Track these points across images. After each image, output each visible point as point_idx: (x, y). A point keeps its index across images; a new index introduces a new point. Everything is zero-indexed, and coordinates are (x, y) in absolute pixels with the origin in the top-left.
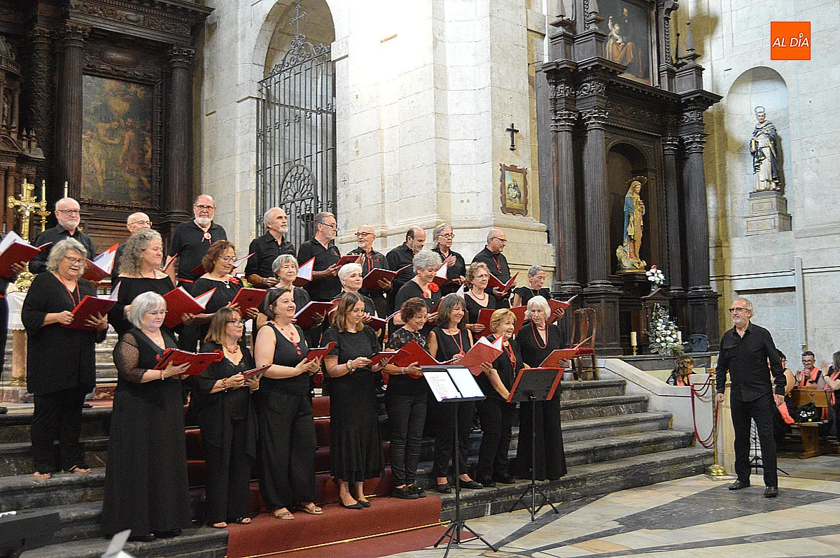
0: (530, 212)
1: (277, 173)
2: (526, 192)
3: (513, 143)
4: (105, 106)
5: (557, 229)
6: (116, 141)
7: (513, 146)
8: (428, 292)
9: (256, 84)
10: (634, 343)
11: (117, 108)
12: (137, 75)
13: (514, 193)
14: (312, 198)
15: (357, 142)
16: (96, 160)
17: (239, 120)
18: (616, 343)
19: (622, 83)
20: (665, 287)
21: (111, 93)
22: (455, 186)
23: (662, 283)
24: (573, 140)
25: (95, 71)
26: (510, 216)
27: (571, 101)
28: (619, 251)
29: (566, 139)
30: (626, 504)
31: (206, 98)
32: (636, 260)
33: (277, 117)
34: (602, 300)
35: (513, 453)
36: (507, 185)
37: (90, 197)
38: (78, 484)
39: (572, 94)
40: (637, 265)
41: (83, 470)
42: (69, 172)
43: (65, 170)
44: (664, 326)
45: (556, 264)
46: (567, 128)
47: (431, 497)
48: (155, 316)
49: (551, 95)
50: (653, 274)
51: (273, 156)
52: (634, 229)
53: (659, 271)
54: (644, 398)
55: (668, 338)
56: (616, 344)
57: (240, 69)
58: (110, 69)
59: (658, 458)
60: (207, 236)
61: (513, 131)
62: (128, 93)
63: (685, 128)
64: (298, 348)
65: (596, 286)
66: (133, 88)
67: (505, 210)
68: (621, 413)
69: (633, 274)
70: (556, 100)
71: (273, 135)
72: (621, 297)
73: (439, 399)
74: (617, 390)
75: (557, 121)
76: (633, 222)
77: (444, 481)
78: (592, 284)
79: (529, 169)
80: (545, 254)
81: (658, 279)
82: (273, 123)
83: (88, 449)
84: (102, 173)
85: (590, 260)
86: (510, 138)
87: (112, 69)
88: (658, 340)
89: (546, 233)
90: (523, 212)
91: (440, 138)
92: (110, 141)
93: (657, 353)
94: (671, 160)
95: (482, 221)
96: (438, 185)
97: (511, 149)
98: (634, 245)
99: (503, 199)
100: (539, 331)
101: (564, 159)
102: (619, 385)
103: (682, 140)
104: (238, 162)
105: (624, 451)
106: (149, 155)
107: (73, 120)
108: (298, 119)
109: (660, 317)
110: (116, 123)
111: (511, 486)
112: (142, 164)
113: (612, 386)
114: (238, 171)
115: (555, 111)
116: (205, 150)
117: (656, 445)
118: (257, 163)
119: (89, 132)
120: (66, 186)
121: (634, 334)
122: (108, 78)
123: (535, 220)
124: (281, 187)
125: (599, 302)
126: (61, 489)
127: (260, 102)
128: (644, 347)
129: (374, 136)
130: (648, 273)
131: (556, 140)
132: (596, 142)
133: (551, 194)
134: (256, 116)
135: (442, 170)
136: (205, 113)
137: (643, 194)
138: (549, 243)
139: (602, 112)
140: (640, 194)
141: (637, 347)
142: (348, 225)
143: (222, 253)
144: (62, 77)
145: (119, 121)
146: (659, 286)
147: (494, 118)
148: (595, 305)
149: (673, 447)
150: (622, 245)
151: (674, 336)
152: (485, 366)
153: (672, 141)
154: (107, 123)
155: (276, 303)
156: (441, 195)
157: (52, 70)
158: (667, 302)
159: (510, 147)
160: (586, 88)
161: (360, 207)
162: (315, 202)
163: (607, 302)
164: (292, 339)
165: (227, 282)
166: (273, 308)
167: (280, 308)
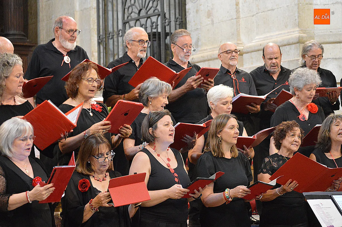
8: (305, 114)
14: (159, 15)
48: (25, 143)
60: (67, 59)
64: (176, 175)
142: (200, 43)
143: (85, 75)
155: (156, 127)
161: (213, 23)
162: (162, 21)
164: (169, 165)
165: (89, 109)
166: (153, 132)
167: (161, 132)
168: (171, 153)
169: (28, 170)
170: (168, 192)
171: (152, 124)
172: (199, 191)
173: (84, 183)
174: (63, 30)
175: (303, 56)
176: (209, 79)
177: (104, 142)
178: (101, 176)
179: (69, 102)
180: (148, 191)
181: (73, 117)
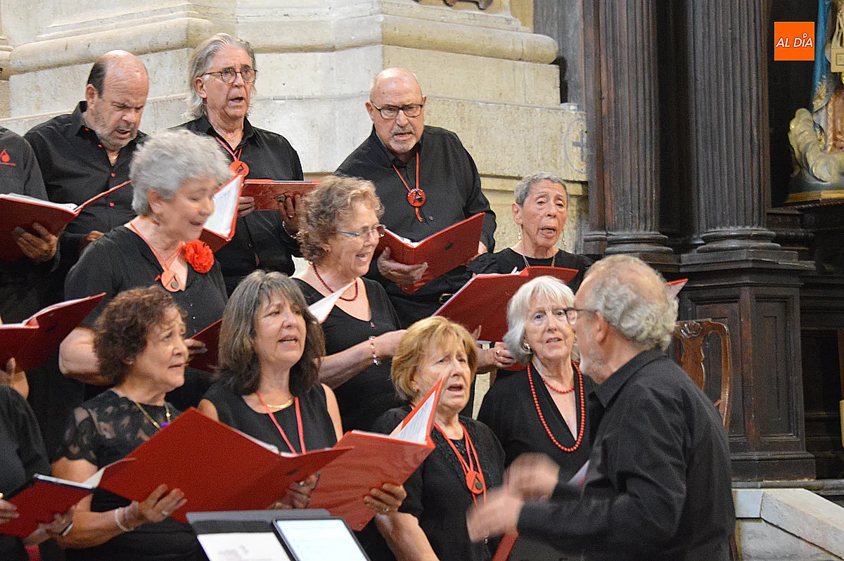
18: (792, 437)
28: (799, 128)
34: (746, 295)
45: (589, 172)
56: (791, 442)
65: (722, 245)
72: (809, 282)
78: (707, 240)
85: (702, 157)
89: (555, 68)
100: (554, 397)
123: (517, 23)
125: (735, 299)
138: (564, 99)
148: (724, 309)
150: (809, 110)
152: (383, 496)
163: (759, 299)
175: (198, 85)
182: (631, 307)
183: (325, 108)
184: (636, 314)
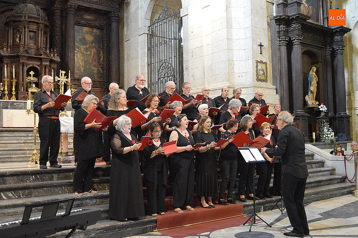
0: (269, 81)
1: (157, 66)
2: (267, 72)
3: (261, 51)
4: (84, 38)
5: (280, 88)
6: (88, 53)
7: (261, 52)
9: (147, 28)
10: (314, 137)
11: (89, 39)
12: (97, 25)
13: (261, 72)
14: (173, 76)
15: (192, 52)
16: (80, 61)
17: (140, 43)
18: (307, 137)
19: (308, 24)
20: (327, 113)
21: (86, 33)
22: (236, 70)
23: (326, 111)
24: (287, 49)
25: (80, 24)
26: (260, 83)
27: (286, 32)
28: (307, 97)
29: (284, 49)
30: (320, 207)
31: (125, 34)
32: (314, 101)
33: (156, 42)
35: (271, 185)
36: (259, 69)
37: (78, 77)
38: (94, 197)
39: (287, 29)
40: (314, 104)
41: (95, 192)
42: (70, 66)
43: (68, 66)
44: (327, 130)
46: (284, 44)
47: (238, 204)
48: (129, 126)
49: (277, 30)
50: (322, 107)
51: (155, 58)
52: (313, 88)
53: (324, 106)
54: (322, 161)
55: (329, 135)
57: (140, 22)
58: (85, 22)
59: (332, 187)
60: (141, 92)
61: (261, 46)
62: (93, 33)
63: (334, 43)
64: (188, 139)
65: (298, 112)
66: (95, 30)
67: (258, 80)
68: (313, 168)
69: (313, 107)
70: (279, 32)
71: (155, 49)
72: (309, 117)
73: (247, 162)
74: (310, 158)
75: (280, 41)
76: (313, 85)
77: (243, 197)
78: (296, 112)
79: (268, 62)
80: (275, 99)
81: (324, 110)
82: (155, 44)
83: (96, 183)
84: (83, 66)
85: (295, 101)
86: (260, 49)
87: (86, 22)
88: (324, 136)
89: (276, 90)
90: (265, 81)
91: (229, 49)
92: (86, 53)
93: (324, 142)
94: (329, 57)
95: (248, 85)
96: (229, 69)
97: (260, 54)
98: (313, 95)
99: (257, 75)
101: (283, 58)
102: (311, 156)
103: (333, 49)
104: (139, 62)
105: (316, 184)
106: (102, 59)
107: (71, 45)
108: (165, 42)
109: (325, 126)
110: (88, 45)
111: (271, 199)
112: (99, 62)
113: (308, 156)
114: (140, 65)
115: (279, 37)
116: (125, 56)
117: (330, 182)
118: (148, 62)
119: (77, 49)
120: (70, 72)
121: (314, 133)
122: (85, 26)
123: (270, 84)
124: (158, 71)
125: (299, 120)
126: (87, 200)
127: (149, 35)
128: (318, 139)
129: (200, 49)
130: (319, 107)
131: (279, 49)
132: (297, 50)
133: (277, 73)
134: (147, 41)
135: (230, 63)
136: (125, 41)
137: (317, 72)
138: (277, 94)
139: (300, 37)
140: (316, 72)
141: (315, 139)
143: (153, 99)
144: (66, 26)
145: (89, 45)
146: (325, 112)
147: (253, 40)
148: (297, 121)
149: (336, 182)
150: (308, 95)
151: (331, 134)
153: (329, 49)
154: (84, 45)
155: (181, 120)
156: (230, 74)
157: (62, 24)
158: (328, 119)
159: (260, 53)
160: (292, 26)
161: (194, 80)
162: (174, 78)
163: (303, 119)
164: (186, 136)
165: (154, 113)
166: (180, 123)
167: (183, 123)
168: (187, 131)
169: (129, 137)
170: (186, 148)
171: (179, 119)
172: (198, 148)
173: (151, 142)
174: (139, 80)
175: (234, 93)
176: (200, 101)
177: (159, 126)
178: (157, 140)
179: (146, 110)
180: (177, 147)
181: (146, 116)
182: (287, 118)
183: (246, 95)
184: (288, 119)
